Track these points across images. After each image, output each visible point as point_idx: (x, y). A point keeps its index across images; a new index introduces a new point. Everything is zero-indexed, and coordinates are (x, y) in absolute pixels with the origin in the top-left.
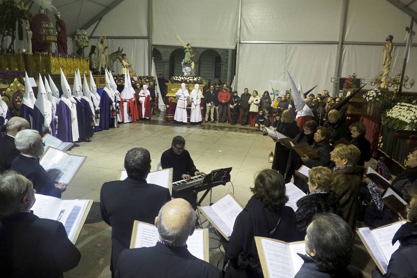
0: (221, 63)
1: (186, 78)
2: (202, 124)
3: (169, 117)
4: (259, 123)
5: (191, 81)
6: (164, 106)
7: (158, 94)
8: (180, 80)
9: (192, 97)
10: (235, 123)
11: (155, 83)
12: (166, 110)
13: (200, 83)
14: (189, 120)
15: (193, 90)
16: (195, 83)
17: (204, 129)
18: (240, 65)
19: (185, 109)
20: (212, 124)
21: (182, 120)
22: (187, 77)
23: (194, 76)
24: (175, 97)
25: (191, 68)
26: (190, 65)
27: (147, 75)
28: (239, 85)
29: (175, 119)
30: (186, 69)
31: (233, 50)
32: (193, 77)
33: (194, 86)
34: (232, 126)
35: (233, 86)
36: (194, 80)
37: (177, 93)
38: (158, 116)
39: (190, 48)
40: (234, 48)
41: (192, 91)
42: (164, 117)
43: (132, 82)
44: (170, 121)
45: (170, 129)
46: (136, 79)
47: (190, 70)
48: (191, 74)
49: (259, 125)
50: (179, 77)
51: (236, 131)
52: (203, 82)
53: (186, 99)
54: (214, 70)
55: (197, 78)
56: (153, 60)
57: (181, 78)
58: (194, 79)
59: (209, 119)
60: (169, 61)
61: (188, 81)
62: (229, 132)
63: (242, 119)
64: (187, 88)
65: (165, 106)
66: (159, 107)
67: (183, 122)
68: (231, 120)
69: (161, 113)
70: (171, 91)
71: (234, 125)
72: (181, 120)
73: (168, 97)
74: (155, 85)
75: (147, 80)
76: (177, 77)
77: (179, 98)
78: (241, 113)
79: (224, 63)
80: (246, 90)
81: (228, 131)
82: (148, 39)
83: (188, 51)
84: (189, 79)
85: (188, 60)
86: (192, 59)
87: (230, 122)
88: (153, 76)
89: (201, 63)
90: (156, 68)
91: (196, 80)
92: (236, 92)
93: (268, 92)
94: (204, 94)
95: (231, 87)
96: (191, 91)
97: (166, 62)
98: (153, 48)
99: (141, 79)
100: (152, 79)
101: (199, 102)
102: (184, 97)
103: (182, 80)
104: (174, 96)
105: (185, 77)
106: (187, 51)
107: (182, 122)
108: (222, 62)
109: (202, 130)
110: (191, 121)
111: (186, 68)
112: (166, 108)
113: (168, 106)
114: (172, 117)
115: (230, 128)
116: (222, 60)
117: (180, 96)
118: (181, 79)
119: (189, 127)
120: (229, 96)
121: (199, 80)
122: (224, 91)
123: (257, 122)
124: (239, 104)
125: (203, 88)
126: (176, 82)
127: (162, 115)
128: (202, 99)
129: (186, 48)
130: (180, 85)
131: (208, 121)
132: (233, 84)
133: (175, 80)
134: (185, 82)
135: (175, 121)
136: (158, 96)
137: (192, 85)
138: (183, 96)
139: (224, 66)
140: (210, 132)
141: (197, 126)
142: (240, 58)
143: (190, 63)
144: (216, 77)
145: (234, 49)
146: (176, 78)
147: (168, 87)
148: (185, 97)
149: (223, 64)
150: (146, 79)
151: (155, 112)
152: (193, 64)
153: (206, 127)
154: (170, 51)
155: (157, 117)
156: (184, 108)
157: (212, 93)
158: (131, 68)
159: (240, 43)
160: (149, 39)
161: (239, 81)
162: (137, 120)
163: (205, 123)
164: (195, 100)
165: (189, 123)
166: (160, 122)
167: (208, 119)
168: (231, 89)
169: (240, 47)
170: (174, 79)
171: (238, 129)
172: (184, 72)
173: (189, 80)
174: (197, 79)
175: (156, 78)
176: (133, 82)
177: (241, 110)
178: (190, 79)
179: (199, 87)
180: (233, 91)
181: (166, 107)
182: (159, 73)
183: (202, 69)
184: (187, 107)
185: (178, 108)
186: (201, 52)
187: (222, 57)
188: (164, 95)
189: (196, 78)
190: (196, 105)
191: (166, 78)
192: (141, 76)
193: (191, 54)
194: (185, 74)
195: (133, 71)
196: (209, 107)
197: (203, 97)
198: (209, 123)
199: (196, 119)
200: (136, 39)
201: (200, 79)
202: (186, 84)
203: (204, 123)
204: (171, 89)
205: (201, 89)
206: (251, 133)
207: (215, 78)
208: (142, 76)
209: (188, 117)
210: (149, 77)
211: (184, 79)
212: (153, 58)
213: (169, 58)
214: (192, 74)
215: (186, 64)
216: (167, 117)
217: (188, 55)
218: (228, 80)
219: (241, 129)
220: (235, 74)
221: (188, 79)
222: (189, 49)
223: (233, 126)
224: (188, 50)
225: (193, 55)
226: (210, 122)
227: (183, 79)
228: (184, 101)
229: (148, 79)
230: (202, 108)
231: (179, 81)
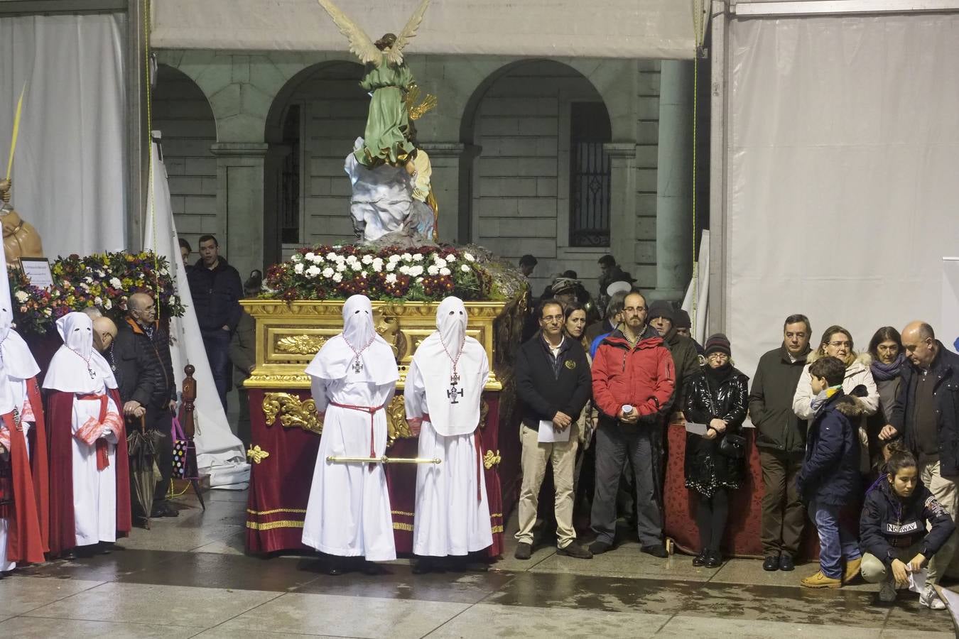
0: (609, 146)
1: (377, 264)
2: (498, 567)
3: (265, 526)
4: (885, 548)
5: (412, 279)
6: (231, 454)
7: (189, 370)
8: (338, 278)
9: (419, 385)
10: (722, 552)
11: (172, 301)
12: (247, 477)
13: (472, 291)
14: (404, 541)
15: (423, 337)
16: (437, 289)
17: (508, 601)
18: (736, 157)
19: (378, 469)
20: (567, 568)
21: (363, 546)
22: (384, 256)
23: (432, 244)
24: (304, 393)
25: (410, 190)
26: (400, 175)
27: (116, 244)
28: (736, 291)
29: (309, 539)
30: (372, 204)
31: (687, 64)
32: (426, 252)
33: (431, 311)
34: (702, 574)
35: (694, 304)
36: (432, 270)
37: (316, 360)
38: (194, 523)
39: (399, 61)
40: (689, 47)
41: (422, 346)
42: (231, 529)
43: (14, 301)
44: (276, 554)
45: (283, 609)
46: (39, 276)
47: (403, 208)
48: (412, 231)
49: (887, 562)
50: (331, 256)
51: (735, 610)
52: (490, 281)
53: (380, 399)
54: (564, 190)
55: (451, 258)
56: (153, 147)
57: (340, 265)
58: (432, 262)
59: (546, 531)
60: (266, 146)
61: (391, 279)
62: (681, 617)
63: (772, 525)
64: (384, 326)
65: (238, 454)
66: (202, 462)
67: (368, 559)
68: (690, 529)
69: (214, 497)
70: (277, 348)
71: (714, 565)
72: (352, 545)
73: (261, 392)
74: (167, 311)
75: (116, 282)
76: (318, 259)
77: (338, 397)
78: (757, 482)
79: (631, 146)
80: (796, 327)
81: (675, 612)
82: (121, 16)
83: (385, 80)
84: (401, 264)
85: (390, 142)
86: (411, 132)
87: (692, 548)
88: (159, 253)
89: (480, 149)
90: (176, 195)
91: (446, 272)
92: (720, 344)
93: (894, 335)
94: (501, 361)
95: (684, 308)
96: (414, 349)
97: (240, 155)
98: (153, 69)
99: (77, 278)
100: (148, 275)
101: (468, 416)
102: (365, 387)
103: (350, 275)
104: (303, 382)
105: (370, 252)
106: (380, 86)
107: (362, 558)
108: (613, 138)
109: (499, 608)
110: (419, 550)
111: (376, 197)
112: (245, 465)
113: (259, 454)
114: (285, 524)
115: (691, 589)
116: (618, 129)
117: (340, 384)
118: (341, 267)
119: (404, 595)
120: (668, 374)
121: (465, 268)
122: (632, 340)
123: (875, 539)
124: (747, 423)
125: (496, 324)
126: (310, 290)
127: (218, 510)
128: (487, 395)
129: (371, 66)
130: (341, 308)
131: (534, 548)
132: (698, 284)
133: (301, 277)
134: (374, 286)
135: (310, 551)
136: (191, 384)
137: (418, 308)
138: (357, 381)
139: (629, 162)
140: (550, 622)
141: (463, 588)
142: (735, 116)
143: (403, 164)
144: (578, 238)
145: (692, 55)
146: (308, 264)
147: (259, 327)
148: (374, 389)
149: (622, 155)
150: (108, 277)
151: (171, 495)
152: (421, 166)
153: (526, 588)
154: (272, 81)
155: (186, 531)
156: (372, 466)
157: (556, 352)
158: (11, 209)
159: (730, 16)
160: (125, 10)
161: (733, 266)
162: (48, 556)
163: (518, 557)
164: (437, 405)
165: (405, 562)
166: (204, 565)
167: (533, 530)
168: (682, 321)
169: (733, 38)
170: (299, 268)
171: (748, 595)
172: (364, 223)
173: (401, 277)
174: (449, 265)
175: (176, 266)
176: (22, 296)
177: (758, 461)
178: (404, 270)
179: (465, 317)
180: (697, 333)
181: (250, 460)
182: (194, 225)
183: (482, 188)
184: (389, 452)
185: (329, 461)
186: (470, 82)
187: (616, 108)
188: (235, 373)
189: (443, 256)
190: (446, 441)
191: (245, 264)
192: (75, 258)
193: (408, 103)
194: (373, 233)
195: (21, 223)
196: (542, 450)
197: (498, 385)
198: (542, 562)
199: (448, 537)
200: (39, 18)
201: (468, 263)
202: (381, 303)
203: (508, 563)
204: (278, 337)
205: (483, 330)
206: (834, 621)
207: (573, 243)
208: (85, 252)
209: (399, 526)
210: (131, 258)
211: (365, 266)
212: (157, 134)
213: (260, 127)
214: (415, 229)
215: (374, 168)
216: (253, 525)
217: (386, 111)
218: (664, 254)
219: (763, 592)
220: (704, 223)
221: (390, 267)
222: (395, 67)
223: (711, 571)
224: (386, 76)
225: (423, 108)
226: (551, 550)
227: (357, 266)
228: (372, 411)
229: (121, 278)
230: (493, 458)
231: (330, 283)
